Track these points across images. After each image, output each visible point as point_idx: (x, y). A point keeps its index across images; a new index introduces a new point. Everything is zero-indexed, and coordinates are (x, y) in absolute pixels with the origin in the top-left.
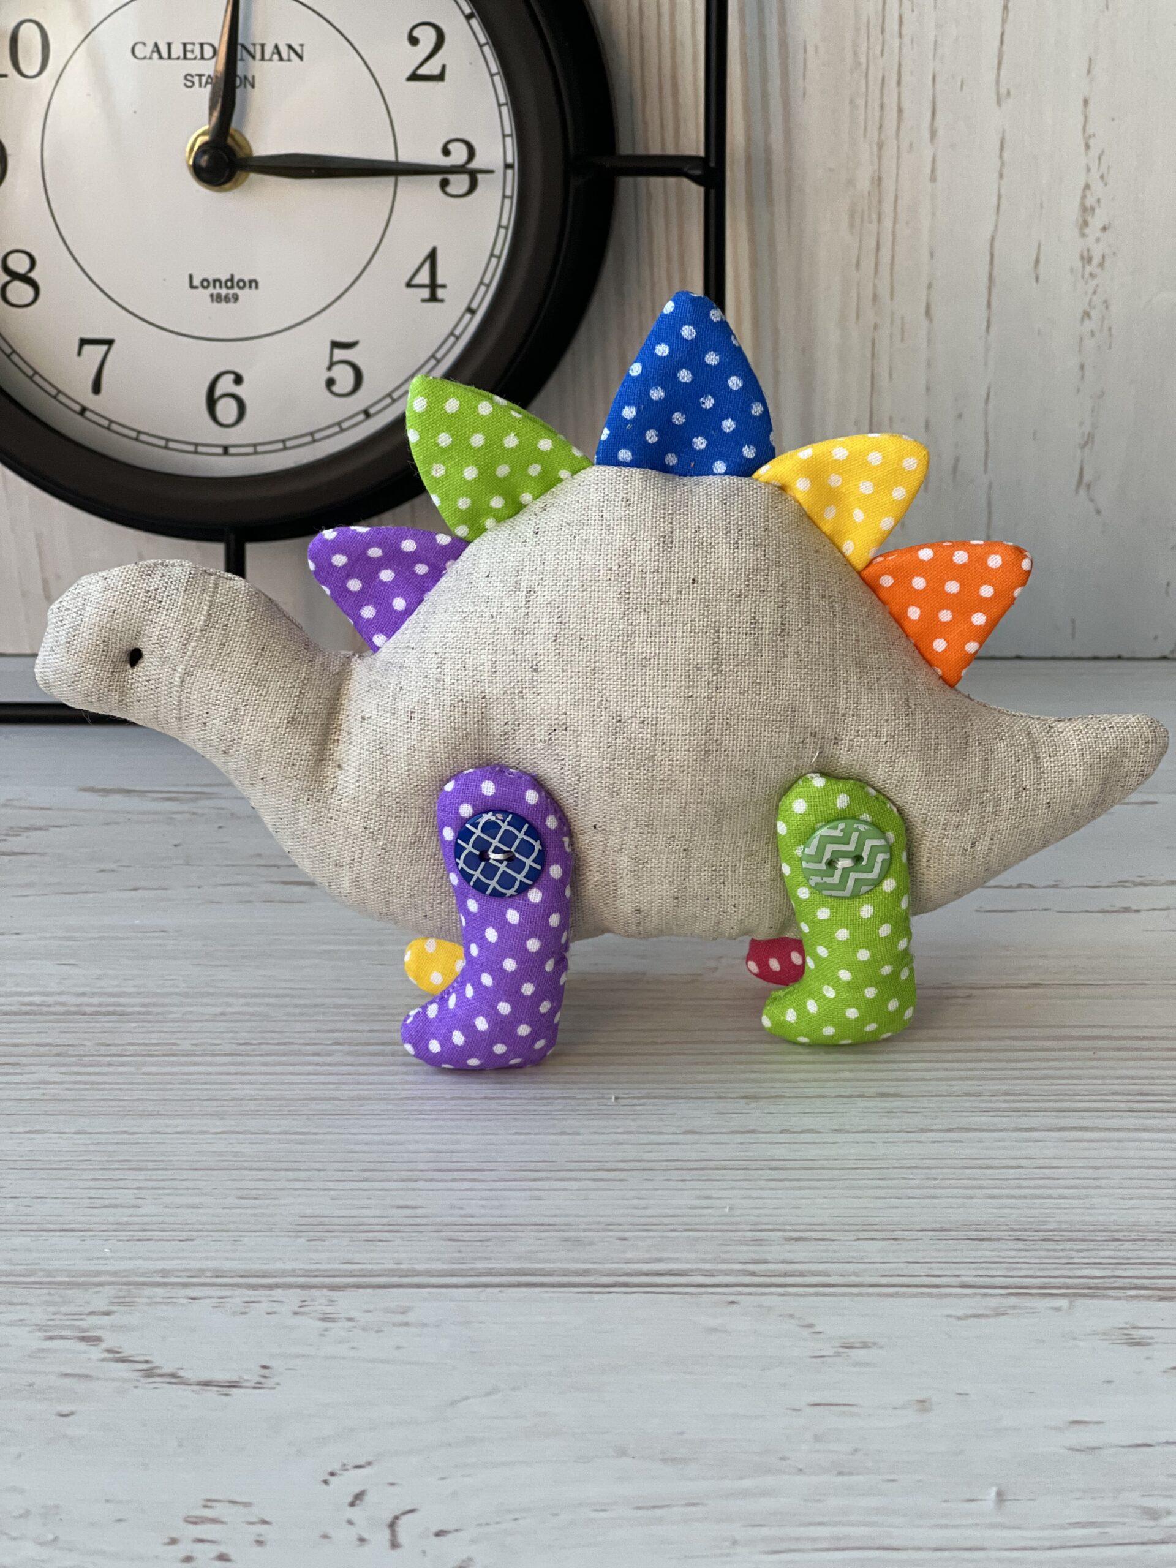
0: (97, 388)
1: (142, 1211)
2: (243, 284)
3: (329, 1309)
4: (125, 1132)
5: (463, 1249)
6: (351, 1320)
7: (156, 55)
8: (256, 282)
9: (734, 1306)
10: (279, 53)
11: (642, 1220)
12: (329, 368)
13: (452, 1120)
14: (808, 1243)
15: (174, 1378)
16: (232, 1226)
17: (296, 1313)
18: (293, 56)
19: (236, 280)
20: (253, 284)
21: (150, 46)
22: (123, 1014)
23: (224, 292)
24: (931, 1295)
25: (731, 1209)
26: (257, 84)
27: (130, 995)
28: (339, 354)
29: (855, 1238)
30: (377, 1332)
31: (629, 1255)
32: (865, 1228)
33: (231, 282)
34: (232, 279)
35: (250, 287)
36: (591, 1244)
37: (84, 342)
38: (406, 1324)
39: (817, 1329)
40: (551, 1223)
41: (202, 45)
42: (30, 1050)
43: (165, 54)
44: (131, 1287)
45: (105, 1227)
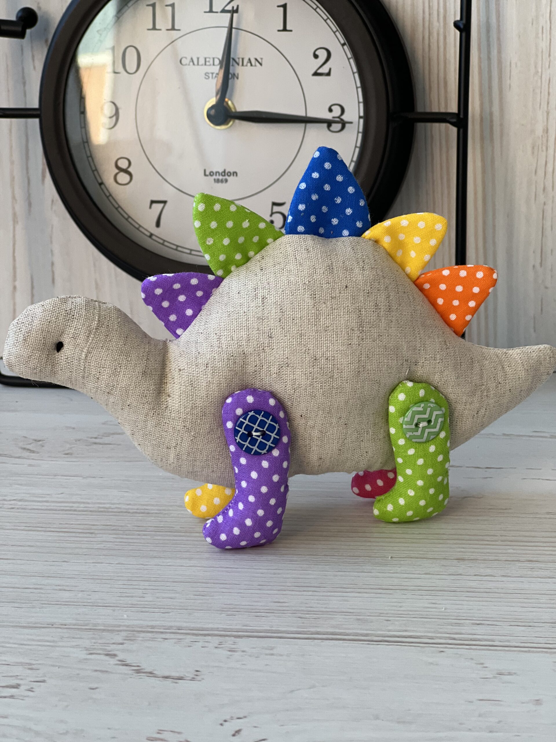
0: (158, 224)
1: (145, 599)
2: (229, 174)
3: (233, 646)
4: (142, 564)
5: (305, 622)
6: (243, 651)
7: (191, 63)
8: (236, 173)
9: (442, 653)
10: (251, 62)
11: (399, 612)
12: (271, 216)
13: (307, 564)
14: (483, 626)
15: (151, 674)
16: (189, 608)
17: (216, 648)
18: (257, 64)
19: (226, 172)
20: (235, 174)
21: (189, 59)
22: (148, 513)
23: (221, 177)
24: (546, 652)
25: (445, 609)
26: (240, 77)
27: (153, 505)
28: (276, 209)
29: (509, 625)
30: (256, 657)
31: (390, 628)
32: (514, 620)
33: (224, 173)
34: (224, 171)
35: (233, 175)
36: (372, 622)
37: (153, 202)
38: (272, 655)
39: (485, 666)
40: (352, 612)
41: (214, 59)
42: (101, 527)
43: (196, 63)
44: (134, 633)
45: (126, 606)
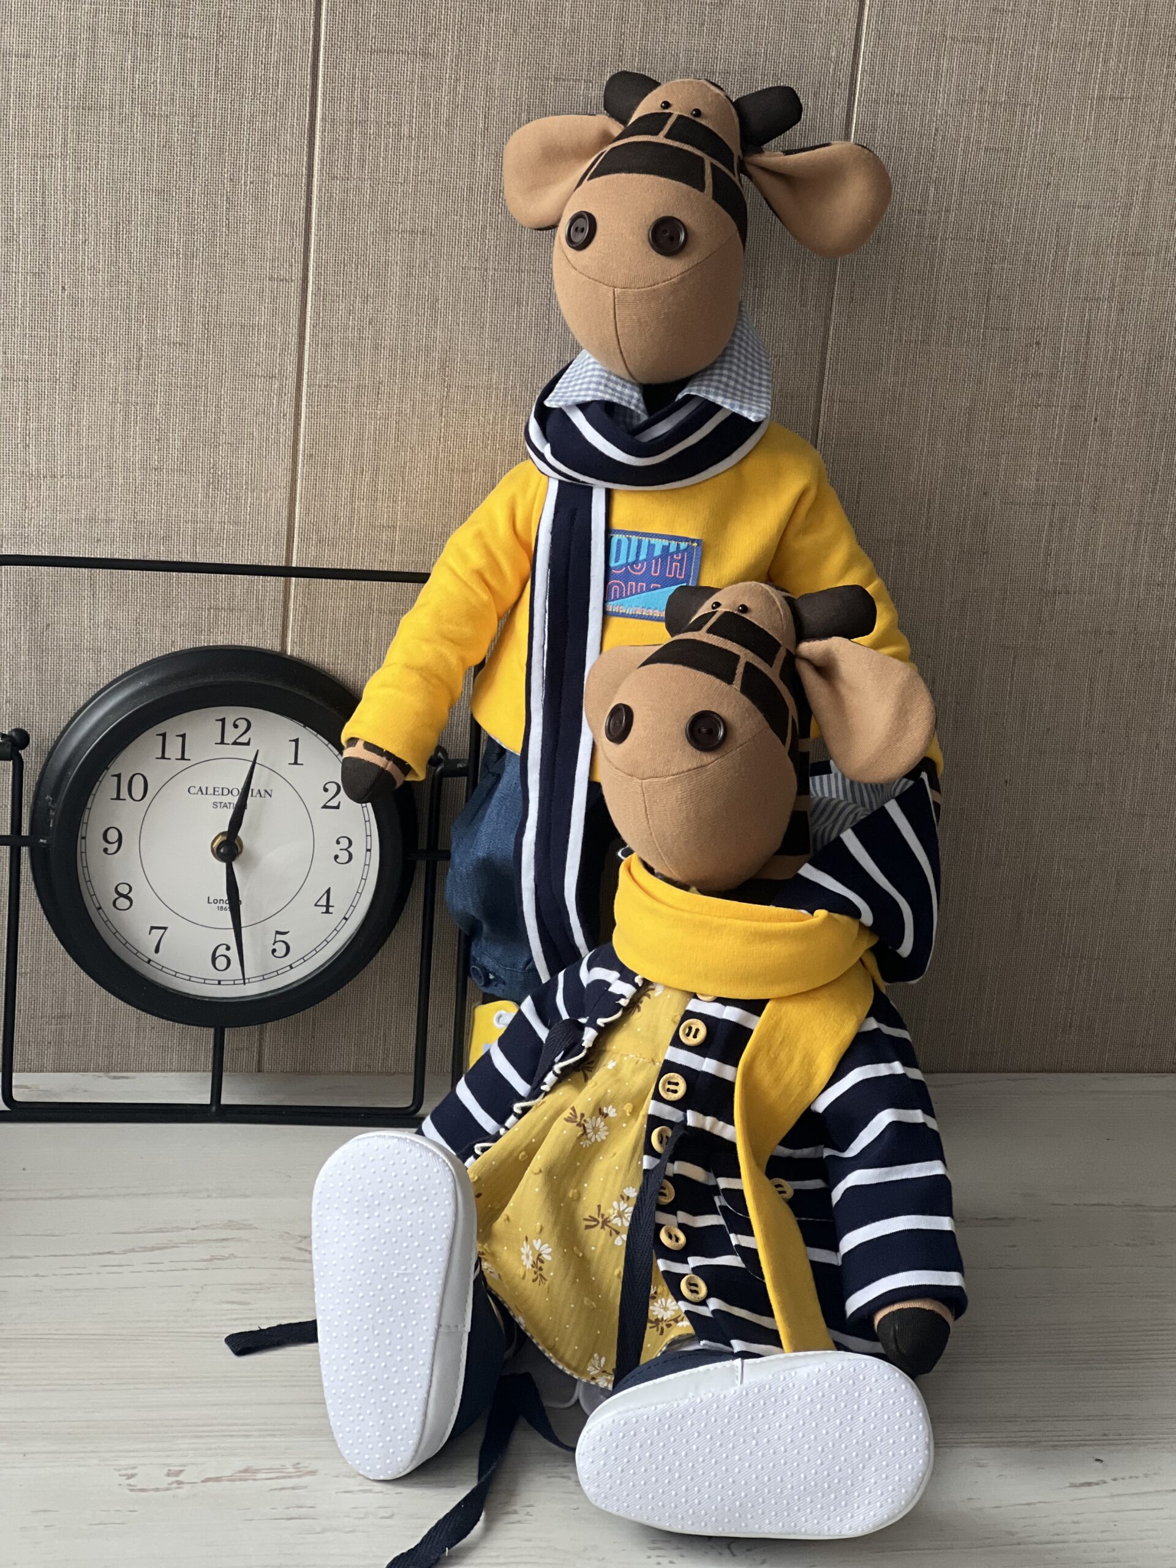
0: (157, 950)
7: (200, 793)
10: (260, 793)
12: (274, 944)
18: (267, 795)
21: (198, 788)
23: (223, 905)
28: (279, 937)
37: (152, 928)
41: (223, 789)
43: (204, 792)
